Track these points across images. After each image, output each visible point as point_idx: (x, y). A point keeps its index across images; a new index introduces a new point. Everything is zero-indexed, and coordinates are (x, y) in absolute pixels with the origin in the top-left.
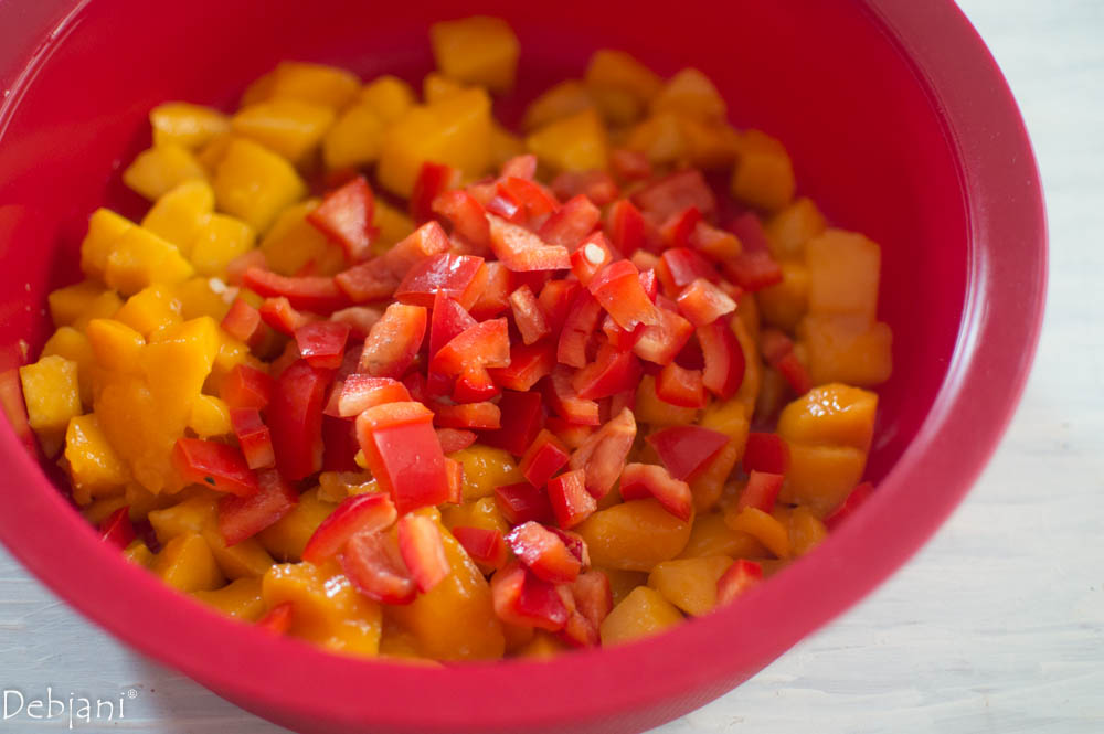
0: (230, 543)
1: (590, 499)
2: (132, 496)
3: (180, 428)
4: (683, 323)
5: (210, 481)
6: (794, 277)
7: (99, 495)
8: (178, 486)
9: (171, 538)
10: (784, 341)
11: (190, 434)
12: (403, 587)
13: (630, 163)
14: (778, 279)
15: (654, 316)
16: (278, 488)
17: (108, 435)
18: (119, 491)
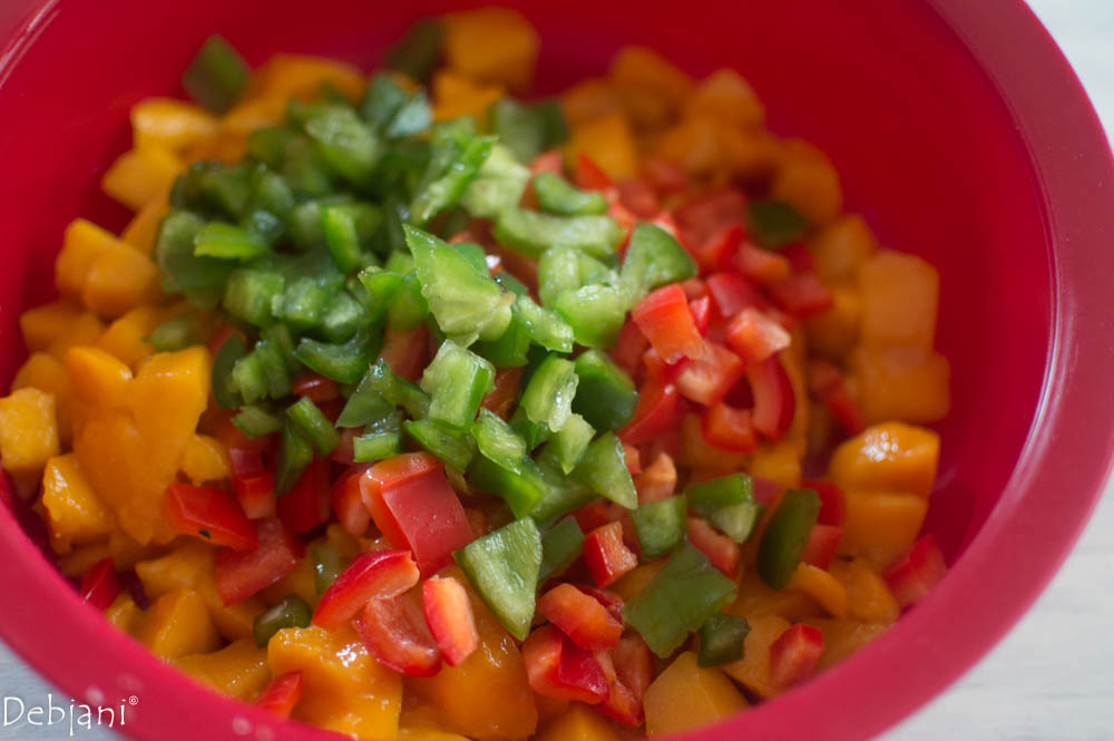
0: (228, 602)
1: (629, 554)
2: (116, 545)
3: (171, 470)
4: (734, 359)
5: (205, 533)
6: (846, 303)
7: (79, 544)
8: (169, 536)
9: (163, 593)
10: (832, 374)
11: (183, 478)
12: (428, 656)
13: (664, 174)
14: (827, 306)
15: (702, 350)
16: (281, 541)
17: (90, 478)
18: (102, 540)
